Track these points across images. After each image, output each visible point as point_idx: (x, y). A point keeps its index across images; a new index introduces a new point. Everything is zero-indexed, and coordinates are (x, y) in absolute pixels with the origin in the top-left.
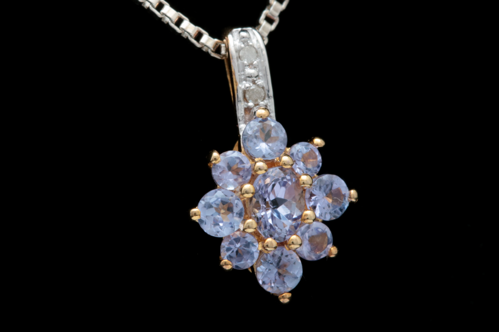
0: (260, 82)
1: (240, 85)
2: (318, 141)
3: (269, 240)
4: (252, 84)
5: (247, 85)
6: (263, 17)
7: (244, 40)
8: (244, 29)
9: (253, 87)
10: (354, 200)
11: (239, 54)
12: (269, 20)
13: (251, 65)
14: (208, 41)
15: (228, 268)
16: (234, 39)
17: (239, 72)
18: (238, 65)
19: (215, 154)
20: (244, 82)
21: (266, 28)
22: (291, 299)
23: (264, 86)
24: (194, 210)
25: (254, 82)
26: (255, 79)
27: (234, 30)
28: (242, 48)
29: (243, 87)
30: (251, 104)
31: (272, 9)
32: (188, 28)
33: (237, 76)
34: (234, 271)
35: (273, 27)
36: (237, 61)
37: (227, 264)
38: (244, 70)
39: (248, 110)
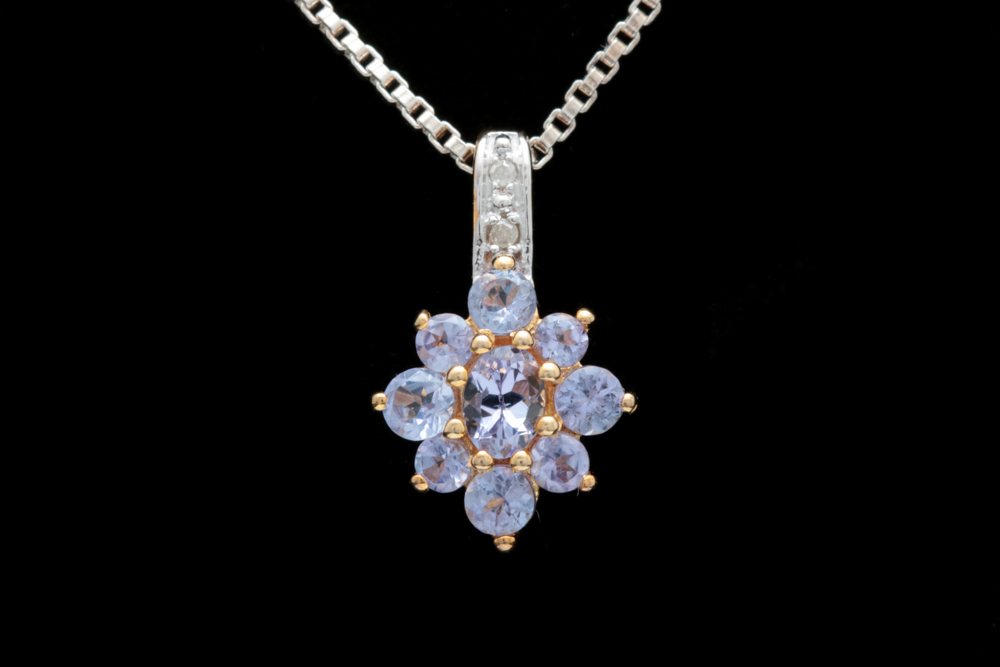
0: (514, 215)
1: (482, 217)
2: (585, 315)
3: (482, 453)
4: (499, 217)
5: (493, 218)
6: (551, 118)
7: (501, 151)
8: (506, 133)
9: (502, 222)
10: (628, 410)
11: (489, 170)
12: (560, 125)
13: (501, 189)
14: (456, 145)
15: (422, 487)
16: (488, 146)
17: (483, 197)
18: (484, 186)
19: (423, 316)
20: (491, 213)
21: (551, 135)
22: (515, 545)
23: (520, 222)
24: (379, 396)
25: (504, 215)
26: (507, 210)
27: (490, 134)
28: (495, 162)
29: (486, 221)
30: (495, 247)
31: (565, 107)
32: (430, 122)
33: (479, 202)
34: (430, 493)
35: (563, 136)
36: (484, 180)
37: (421, 482)
38: (491, 195)
39: (489, 255)
